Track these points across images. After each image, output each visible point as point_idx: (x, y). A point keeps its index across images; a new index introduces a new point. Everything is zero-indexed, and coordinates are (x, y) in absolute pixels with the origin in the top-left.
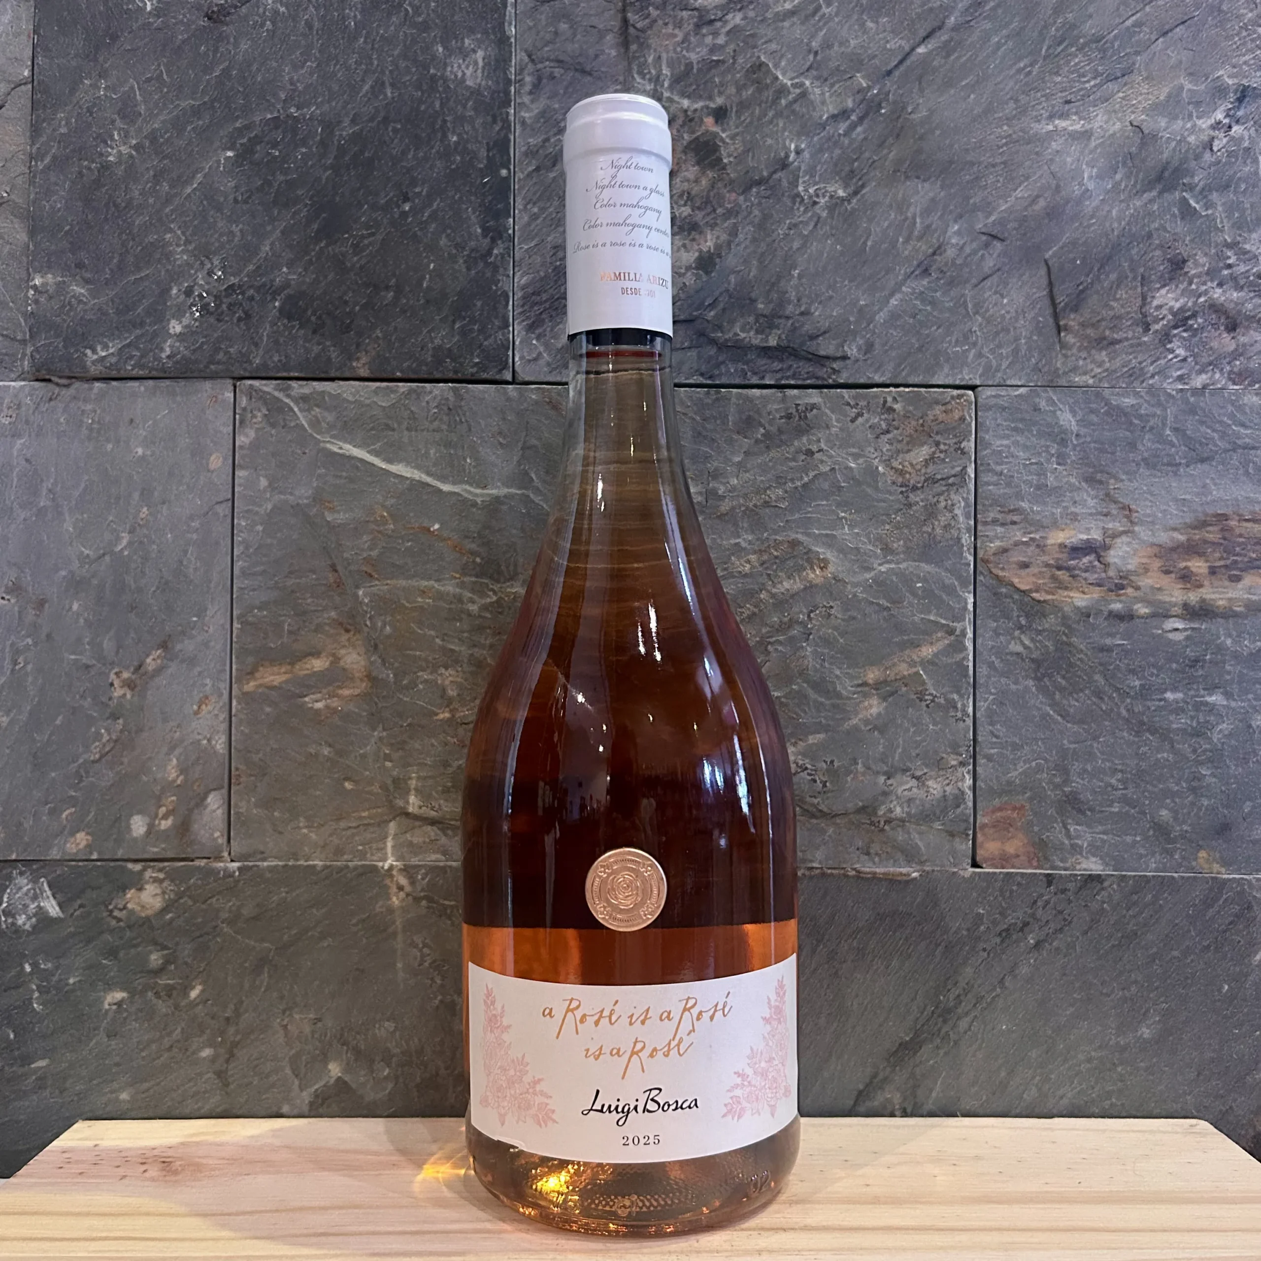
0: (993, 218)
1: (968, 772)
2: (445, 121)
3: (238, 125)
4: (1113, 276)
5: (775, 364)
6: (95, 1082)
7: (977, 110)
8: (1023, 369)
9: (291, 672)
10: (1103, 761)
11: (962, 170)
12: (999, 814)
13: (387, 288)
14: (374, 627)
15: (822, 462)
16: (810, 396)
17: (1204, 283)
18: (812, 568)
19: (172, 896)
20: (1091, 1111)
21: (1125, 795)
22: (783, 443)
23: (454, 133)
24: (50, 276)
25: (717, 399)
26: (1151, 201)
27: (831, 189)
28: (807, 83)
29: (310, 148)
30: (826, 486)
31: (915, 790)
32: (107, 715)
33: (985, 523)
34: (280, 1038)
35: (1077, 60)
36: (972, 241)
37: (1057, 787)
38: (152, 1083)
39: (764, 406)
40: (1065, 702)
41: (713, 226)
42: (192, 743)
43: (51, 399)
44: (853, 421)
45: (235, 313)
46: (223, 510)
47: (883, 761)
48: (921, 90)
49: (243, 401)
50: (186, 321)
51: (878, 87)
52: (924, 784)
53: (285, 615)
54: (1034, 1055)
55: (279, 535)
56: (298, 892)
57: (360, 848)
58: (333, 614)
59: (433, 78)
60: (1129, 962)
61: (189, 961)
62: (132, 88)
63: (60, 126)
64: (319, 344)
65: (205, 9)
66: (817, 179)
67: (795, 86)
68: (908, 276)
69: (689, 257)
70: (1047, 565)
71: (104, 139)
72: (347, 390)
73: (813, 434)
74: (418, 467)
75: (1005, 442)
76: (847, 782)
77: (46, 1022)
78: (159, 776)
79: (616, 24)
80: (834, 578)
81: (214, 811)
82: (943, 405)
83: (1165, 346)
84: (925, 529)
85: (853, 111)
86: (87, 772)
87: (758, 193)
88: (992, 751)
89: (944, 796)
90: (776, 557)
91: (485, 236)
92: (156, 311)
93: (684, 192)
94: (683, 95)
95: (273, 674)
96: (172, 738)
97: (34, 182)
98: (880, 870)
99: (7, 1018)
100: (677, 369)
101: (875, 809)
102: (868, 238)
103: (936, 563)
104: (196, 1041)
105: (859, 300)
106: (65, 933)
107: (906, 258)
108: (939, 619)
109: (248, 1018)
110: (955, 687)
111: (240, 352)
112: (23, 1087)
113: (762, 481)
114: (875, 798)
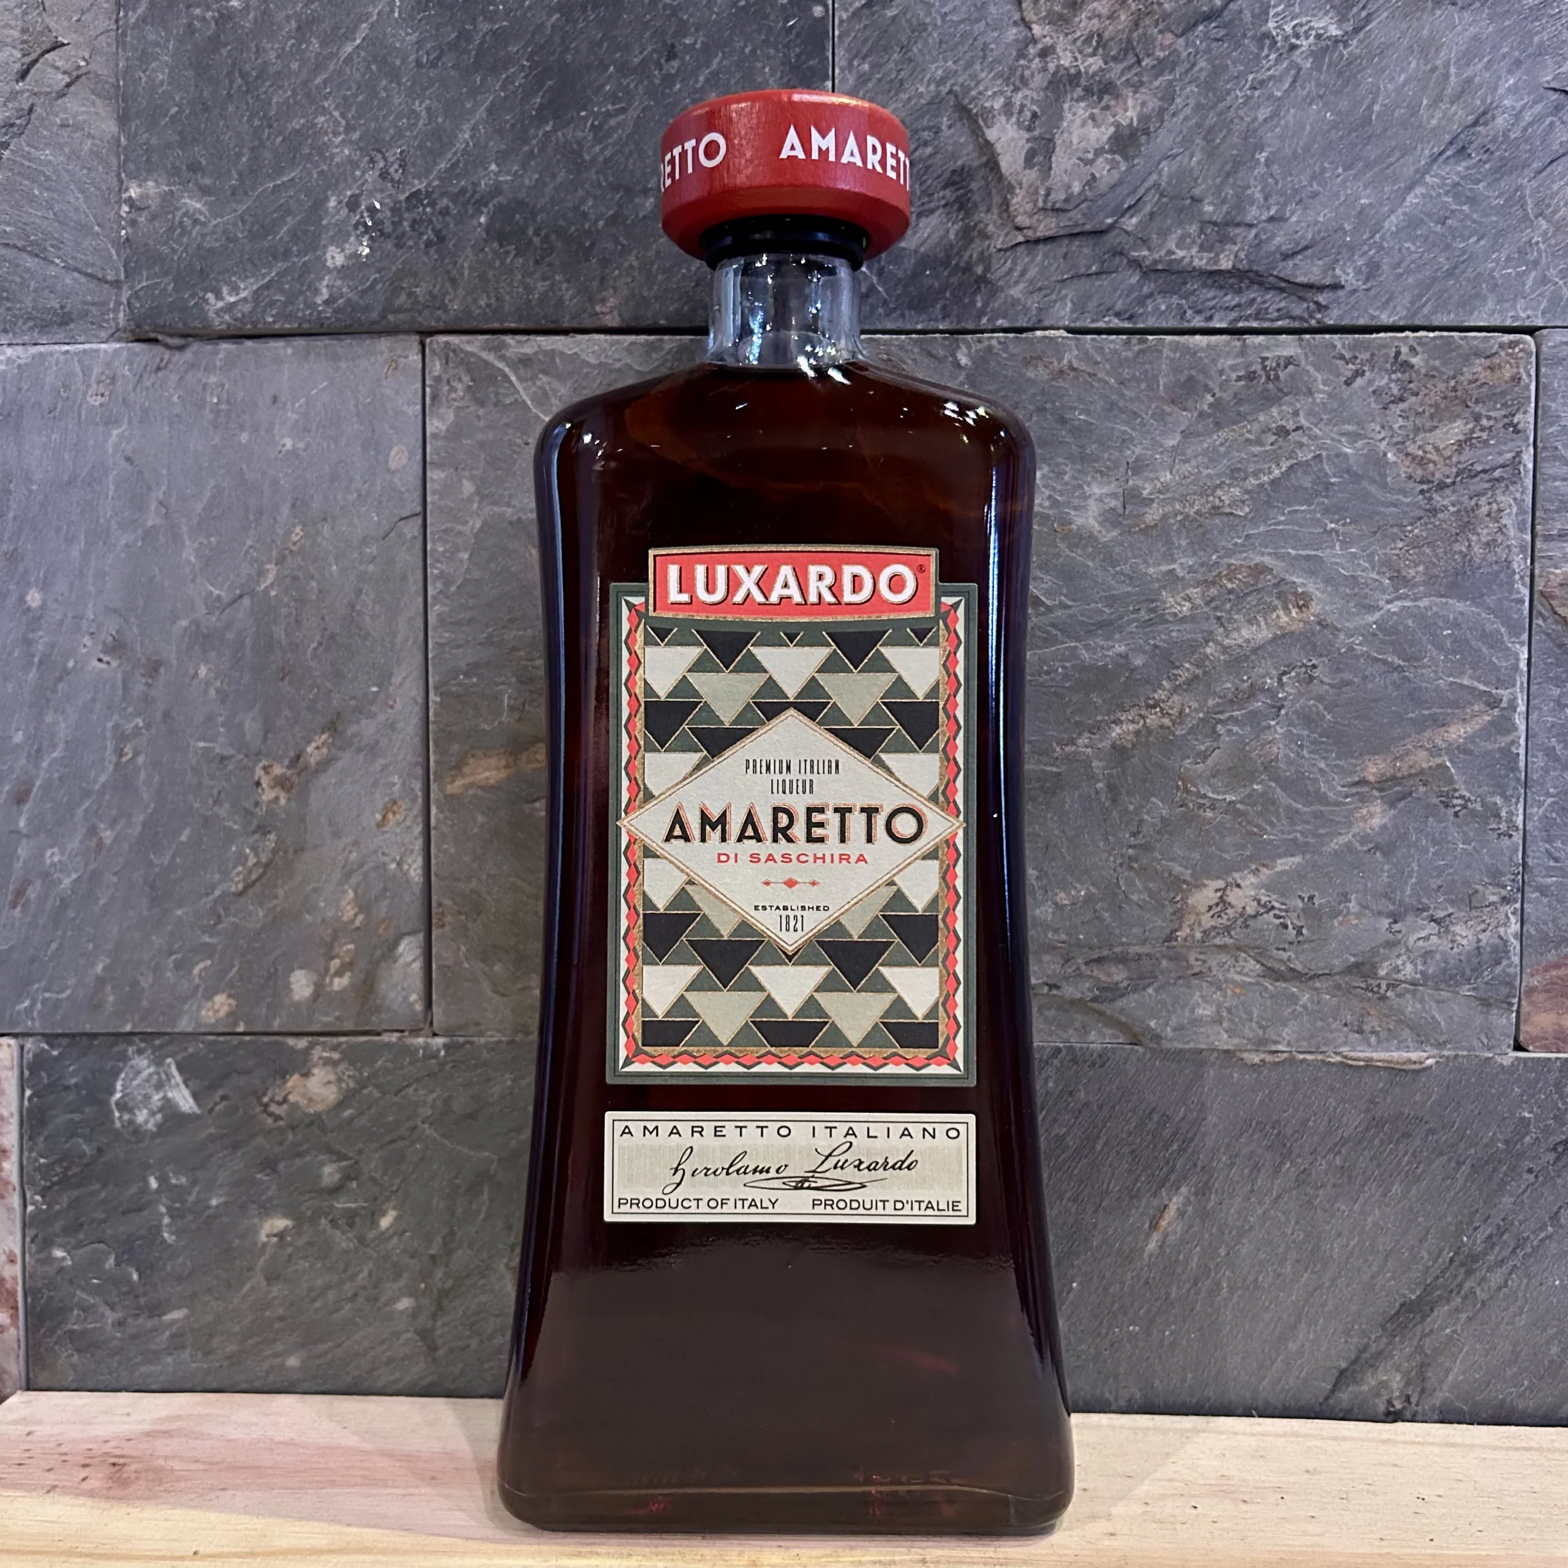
1: (1514, 913)
5: (1229, 297)
6: (250, 1342)
9: (514, 765)
12: (1554, 973)
13: (645, 192)
15: (1301, 445)
16: (1282, 345)
18: (1286, 608)
19: (352, 1085)
22: (1242, 417)
24: (151, 184)
25: (1142, 352)
30: (1307, 482)
31: (1434, 939)
32: (253, 827)
33: (1548, 538)
34: (508, 1283)
36: (1535, 102)
39: (1214, 361)
41: (1136, 87)
42: (376, 868)
43: (158, 369)
44: (1348, 383)
45: (422, 234)
46: (412, 529)
47: (1386, 896)
49: (436, 367)
50: (349, 249)
52: (1447, 931)
53: (503, 683)
55: (492, 566)
61: (378, 1177)
64: (544, 279)
66: (1297, 10)
68: (1434, 159)
69: (1100, 135)
72: (587, 347)
73: (1291, 404)
76: (1332, 926)
77: (180, 1260)
78: (330, 914)
80: (1319, 623)
81: (409, 965)
82: (1489, 357)
84: (1457, 547)
86: (226, 909)
87: (1206, 34)
88: (1549, 880)
89: (1478, 948)
90: (1230, 592)
92: (305, 232)
93: (1091, 34)
95: (488, 769)
96: (346, 860)
97: (124, 43)
98: (1379, 1055)
99: (128, 1251)
100: (1080, 307)
101: (1374, 967)
102: (1374, 102)
103: (1473, 600)
104: (390, 1288)
105: (1359, 198)
106: (204, 1135)
107: (1433, 129)
108: (1476, 684)
109: (461, 1257)
110: (1499, 785)
111: (430, 293)
112: (153, 1347)
113: (1209, 476)
114: (1374, 952)
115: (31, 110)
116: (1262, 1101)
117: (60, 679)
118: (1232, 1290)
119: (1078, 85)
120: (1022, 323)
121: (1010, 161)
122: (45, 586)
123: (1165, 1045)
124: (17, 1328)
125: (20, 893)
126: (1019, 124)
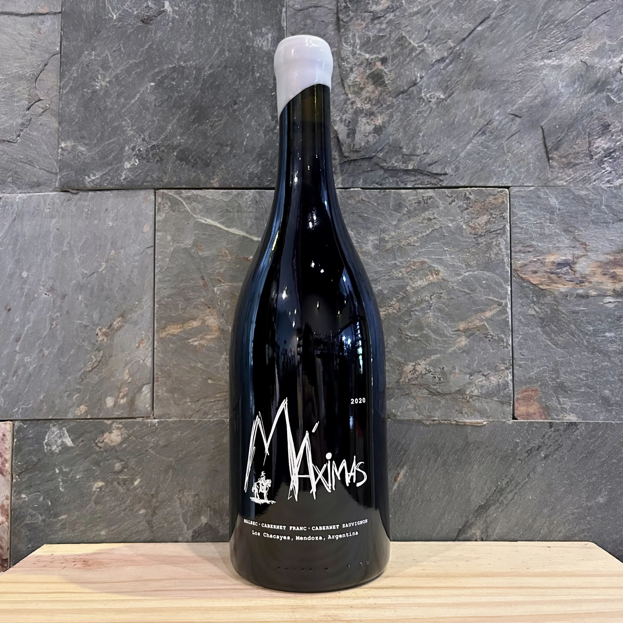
0: (515, 107)
1: (510, 373)
2: (253, 67)
3: (156, 70)
4: (575, 133)
5: (412, 178)
6: (89, 526)
7: (507, 56)
8: (532, 178)
9: (183, 328)
10: (576, 366)
11: (500, 84)
12: (525, 393)
13: (227, 145)
14: (222, 305)
15: (435, 223)
16: (429, 192)
17: (619, 136)
18: (432, 275)
19: (126, 436)
20: (575, 539)
21: (587, 383)
22: (417, 215)
23: (257, 72)
24: (68, 142)
25: (385, 195)
26: (593, 97)
27: (437, 94)
28: (425, 45)
29: (190, 81)
30: (438, 235)
31: (484, 382)
32: (95, 349)
33: (516, 252)
34: (178, 504)
35: (554, 31)
36: (505, 118)
37: (554, 379)
38: (116, 526)
39: (407, 198)
40: (556, 338)
41: (381, 113)
42: (135, 362)
43: (69, 200)
44: (450, 204)
45: (155, 158)
46: (151, 251)
47: (468, 367)
48: (480, 47)
50: (132, 162)
51: (459, 46)
52: (488, 379)
53: (179, 301)
54: (545, 511)
55: (176, 263)
56: (185, 433)
57: (216, 412)
58: (202, 300)
59: (248, 47)
60: (591, 465)
61: (134, 467)
62: (107, 55)
63: (73, 73)
64: (195, 172)
65: (141, 17)
66: (431, 90)
67: (419, 47)
68: (475, 135)
69: (369, 128)
70: (546, 272)
71: (94, 78)
72: (209, 194)
73: (432, 211)
74: (242, 229)
75: (524, 213)
76: (451, 378)
77: (66, 497)
78: (120, 378)
79: (334, 20)
80: (443, 279)
81: (146, 394)
82: (494, 195)
83: (600, 166)
84: (486, 255)
85: (447, 57)
86: (85, 377)
87: (402, 98)
88: (521, 362)
89: (498, 384)
90: (414, 270)
91: (273, 120)
92: (118, 158)
93: (367, 97)
94: (366, 52)
95: (174, 329)
96: (126, 360)
97: (62, 100)
98: (468, 421)
99: (47, 495)
100: (365, 181)
101: (465, 391)
102: (455, 117)
103: (492, 272)
104: (137, 507)
105: (452, 147)
106: (75, 454)
107: (474, 126)
108: (494, 298)
109: (162, 495)
110: (503, 331)
111: (158, 176)
112: (55, 529)
113: (407, 233)
114: (464, 385)
115: (30, 120)
116: (430, 437)
117: (32, 300)
118: (422, 501)
119: (363, 113)
120: (347, 186)
121: (342, 136)
122: (28, 270)
123: (398, 418)
124: (8, 522)
125: (16, 372)
126: (345, 124)
